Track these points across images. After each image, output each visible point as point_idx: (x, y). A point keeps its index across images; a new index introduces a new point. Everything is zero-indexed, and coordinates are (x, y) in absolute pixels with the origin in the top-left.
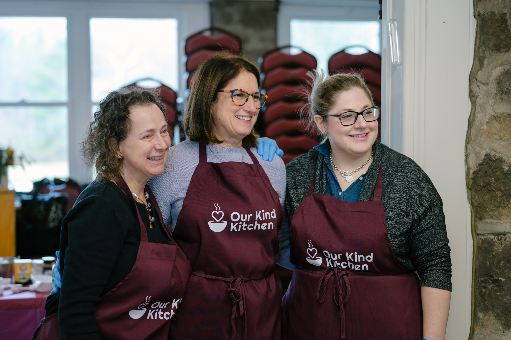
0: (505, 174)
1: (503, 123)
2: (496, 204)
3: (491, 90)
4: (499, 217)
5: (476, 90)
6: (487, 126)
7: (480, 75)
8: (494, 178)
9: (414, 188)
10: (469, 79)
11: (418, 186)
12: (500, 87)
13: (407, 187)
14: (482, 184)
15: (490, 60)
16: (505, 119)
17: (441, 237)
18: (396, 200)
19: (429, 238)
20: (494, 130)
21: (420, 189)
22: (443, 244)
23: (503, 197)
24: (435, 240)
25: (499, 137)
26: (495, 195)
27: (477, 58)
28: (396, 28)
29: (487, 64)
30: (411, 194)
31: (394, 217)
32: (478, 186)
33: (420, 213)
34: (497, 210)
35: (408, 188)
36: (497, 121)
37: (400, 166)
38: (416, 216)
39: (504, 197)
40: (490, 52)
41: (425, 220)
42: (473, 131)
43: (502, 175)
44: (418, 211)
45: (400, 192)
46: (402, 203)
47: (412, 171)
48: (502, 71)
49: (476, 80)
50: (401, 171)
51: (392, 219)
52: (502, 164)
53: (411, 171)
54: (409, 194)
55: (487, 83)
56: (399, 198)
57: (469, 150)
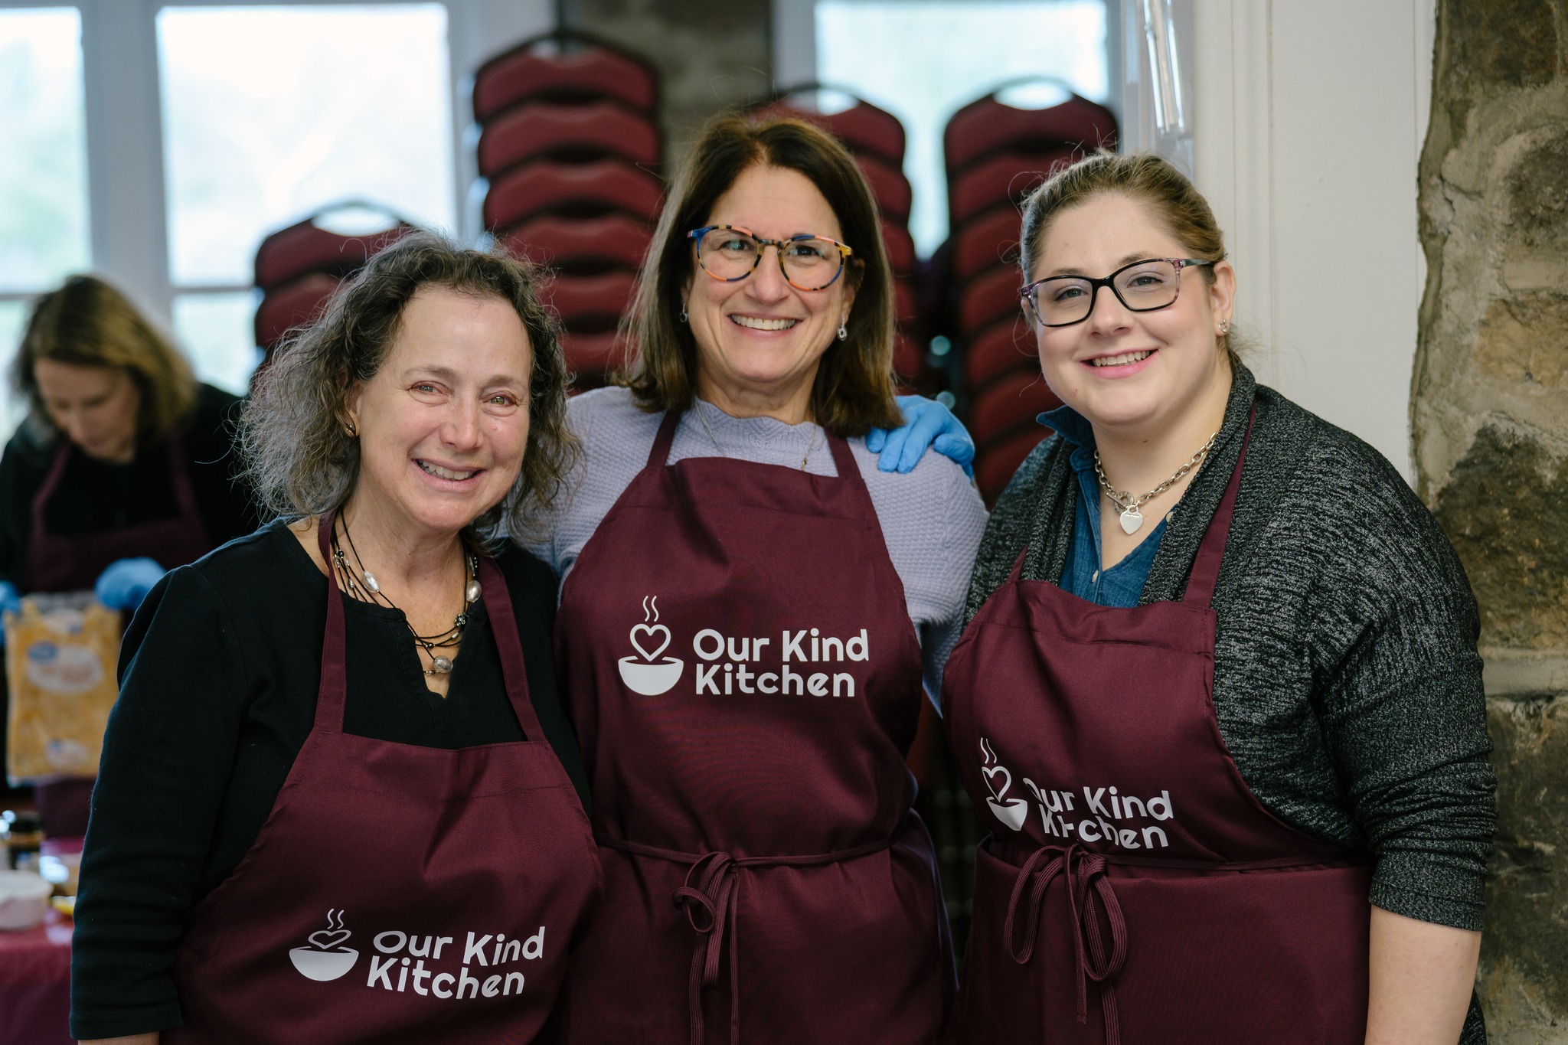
0: (1547, 496)
1: (1534, 323)
2: (1517, 595)
3: (1491, 214)
4: (1528, 639)
5: (1440, 213)
6: (1481, 334)
7: (1454, 164)
8: (1508, 507)
9: (1336, 554)
10: (1419, 180)
11: (1351, 545)
12: (1523, 204)
13: (1308, 549)
14: (1471, 530)
15: (1486, 114)
16: (1540, 309)
17: (1437, 734)
18: (1261, 599)
19: (1387, 737)
20: (1504, 348)
21: (1357, 558)
22: (1443, 758)
23: (1542, 572)
24: (1409, 742)
25: (1524, 372)
26: (1512, 566)
27: (1441, 107)
28: (1169, 11)
29: (1477, 125)
30: (1320, 577)
31: (1244, 661)
32: (1458, 538)
33: (1341, 645)
34: (1523, 615)
35: (1310, 554)
36: (1514, 316)
37: (1300, 473)
38: (1324, 654)
39: (1545, 574)
40: (1487, 85)
41: (1373, 669)
42: (1435, 354)
43: (1536, 498)
44: (1333, 638)
45: (1279, 570)
46: (1280, 607)
47: (1339, 490)
48: (1527, 147)
49: (1439, 181)
50: (1299, 492)
51: (1237, 667)
52: (1534, 461)
53: (1335, 492)
54: (1311, 578)
55: (1477, 189)
56: (1271, 590)
57: (1423, 419)
